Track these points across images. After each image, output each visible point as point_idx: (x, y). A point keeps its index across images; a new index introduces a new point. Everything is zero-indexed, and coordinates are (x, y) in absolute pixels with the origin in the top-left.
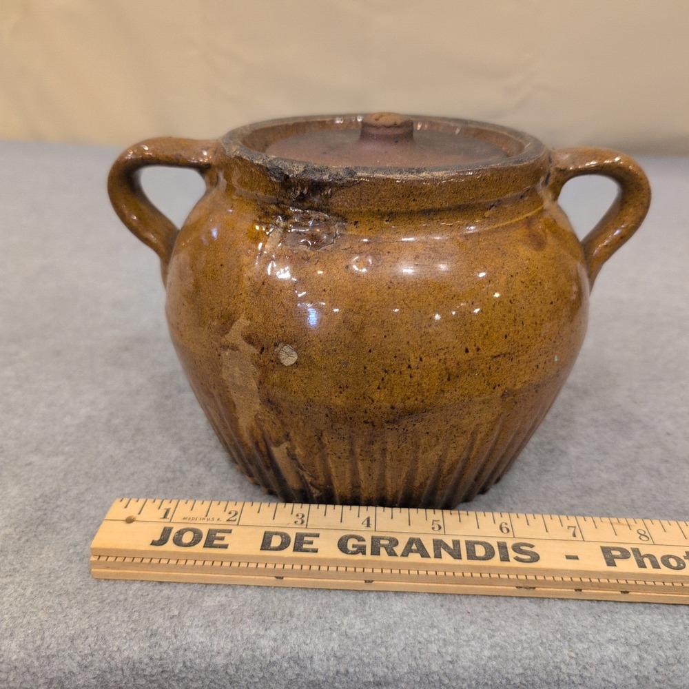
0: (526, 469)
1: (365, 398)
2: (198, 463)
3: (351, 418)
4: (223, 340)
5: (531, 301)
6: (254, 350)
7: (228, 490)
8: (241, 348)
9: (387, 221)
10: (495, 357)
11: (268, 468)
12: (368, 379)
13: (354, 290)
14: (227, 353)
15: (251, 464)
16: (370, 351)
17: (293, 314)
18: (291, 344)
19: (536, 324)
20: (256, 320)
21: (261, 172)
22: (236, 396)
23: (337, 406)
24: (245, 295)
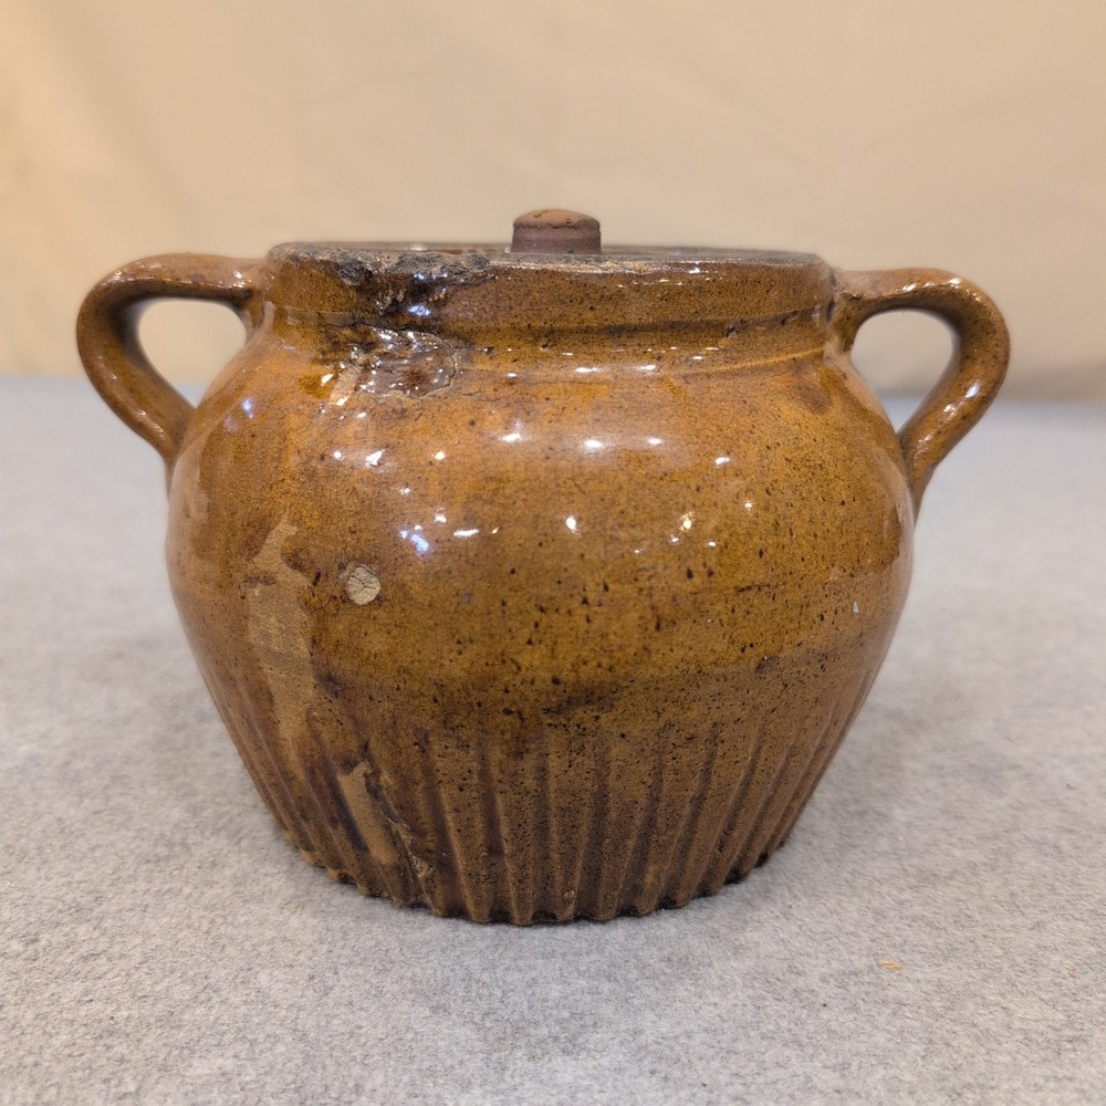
0: (815, 842)
1: (504, 662)
2: (217, 831)
3: (479, 705)
4: (251, 566)
5: (804, 495)
6: (303, 581)
7: (266, 875)
8: (280, 578)
9: (544, 346)
10: (743, 590)
11: (333, 822)
12: (510, 624)
13: (484, 461)
14: (257, 592)
15: (304, 817)
16: (513, 572)
17: (374, 509)
18: (369, 563)
19: (816, 536)
20: (309, 524)
21: (326, 273)
22: (273, 676)
23: (453, 680)
24: (289, 481)
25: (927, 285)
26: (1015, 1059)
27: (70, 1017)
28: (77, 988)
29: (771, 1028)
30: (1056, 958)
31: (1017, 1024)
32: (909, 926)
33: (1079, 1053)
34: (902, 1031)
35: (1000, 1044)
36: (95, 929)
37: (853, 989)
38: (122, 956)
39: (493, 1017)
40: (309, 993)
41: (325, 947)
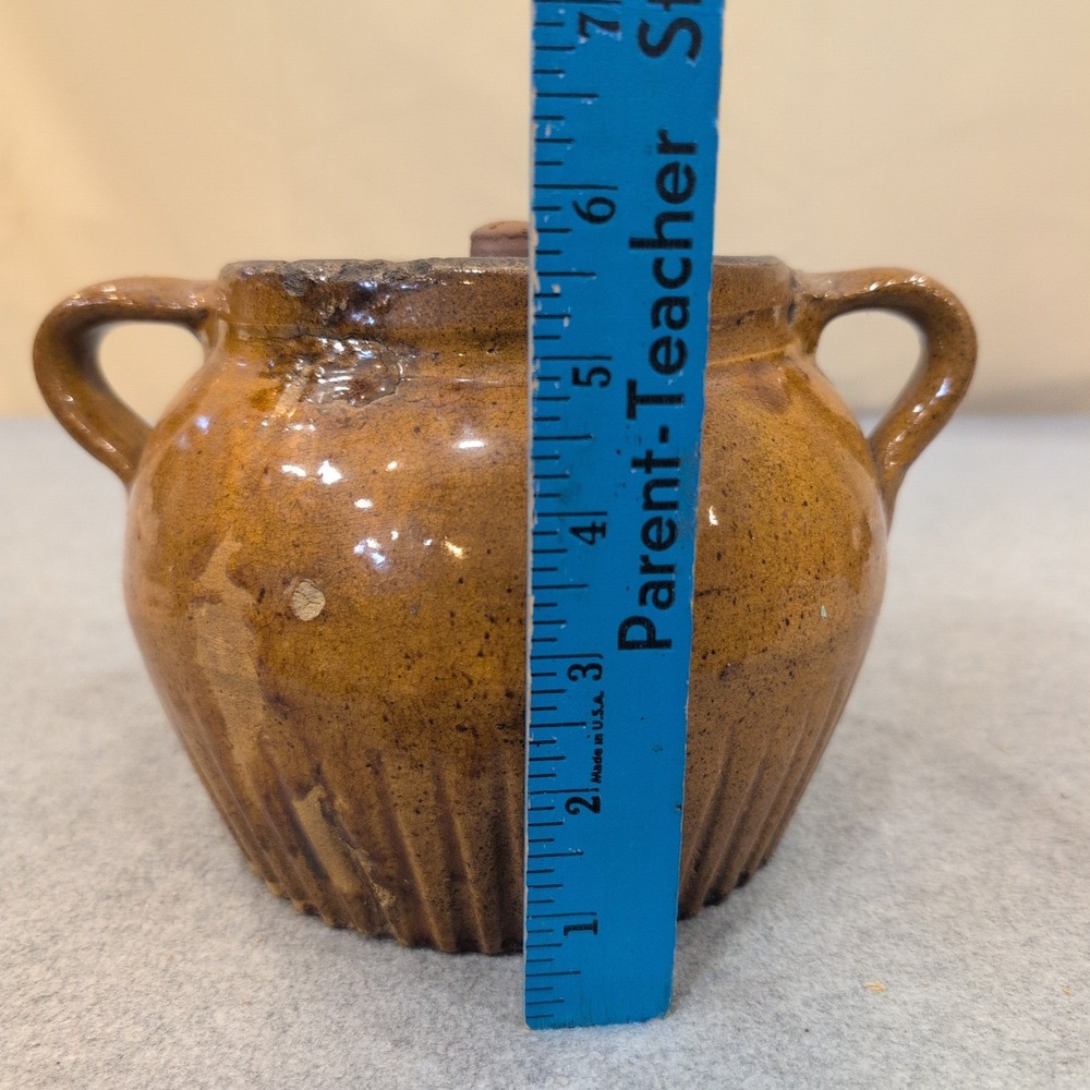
0: (800, 860)
1: (454, 675)
2: (182, 864)
3: (431, 721)
4: (197, 586)
5: (763, 495)
6: (247, 598)
7: (230, 908)
8: (225, 596)
9: (490, 351)
10: (701, 594)
11: (293, 850)
12: (459, 636)
13: (430, 468)
14: (203, 611)
15: (266, 847)
16: (461, 581)
17: (317, 521)
18: (313, 577)
19: (777, 537)
20: (252, 540)
21: (271, 285)
22: (223, 698)
23: (403, 697)
24: (233, 496)
25: (889, 284)
26: (1006, 1084)
27: (14, 1062)
28: (25, 1031)
29: (752, 1052)
30: (1050, 975)
31: (1009, 1047)
32: (897, 945)
33: (1073, 1075)
34: (887, 1058)
35: (991, 1068)
36: (48, 970)
37: (836, 1013)
38: (74, 997)
39: (456, 1046)
40: (267, 1032)
41: (287, 982)
